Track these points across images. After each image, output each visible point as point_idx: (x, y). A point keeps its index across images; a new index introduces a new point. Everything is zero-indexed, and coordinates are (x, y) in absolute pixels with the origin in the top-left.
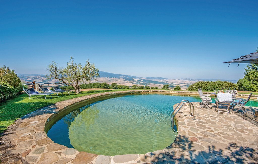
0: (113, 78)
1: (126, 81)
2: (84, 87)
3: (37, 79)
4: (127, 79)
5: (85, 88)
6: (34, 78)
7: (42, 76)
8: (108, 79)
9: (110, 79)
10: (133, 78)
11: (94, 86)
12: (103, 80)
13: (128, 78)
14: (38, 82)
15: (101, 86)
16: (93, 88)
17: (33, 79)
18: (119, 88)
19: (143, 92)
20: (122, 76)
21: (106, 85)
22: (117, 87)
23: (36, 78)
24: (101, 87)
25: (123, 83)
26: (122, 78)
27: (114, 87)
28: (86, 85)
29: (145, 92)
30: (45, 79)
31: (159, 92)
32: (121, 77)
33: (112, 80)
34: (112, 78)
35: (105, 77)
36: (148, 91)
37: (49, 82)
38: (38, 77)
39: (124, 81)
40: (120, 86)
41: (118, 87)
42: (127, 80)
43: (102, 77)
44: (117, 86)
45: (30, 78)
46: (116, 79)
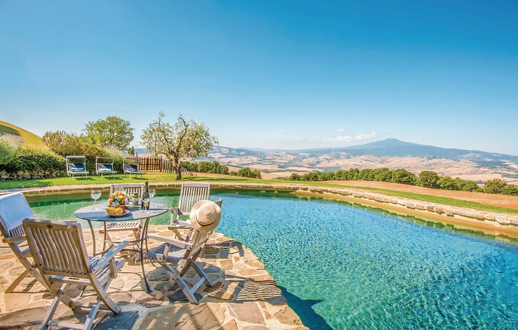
0: (440, 158)
1: (482, 169)
2: (353, 177)
3: (280, 158)
4: (486, 162)
5: (355, 178)
6: (275, 155)
7: (288, 153)
8: (424, 161)
9: (430, 162)
10: (507, 161)
11: (376, 176)
12: (410, 162)
13: (489, 160)
14: (281, 163)
15: (391, 178)
16: (373, 180)
17: (274, 157)
18: (441, 186)
19: (300, 191)
20: (469, 155)
21: (405, 176)
22: (435, 182)
23: (278, 156)
24: (392, 180)
25: (471, 173)
26: (467, 159)
27: (427, 180)
28: (358, 172)
29: (309, 191)
30: (292, 157)
31: (353, 196)
32: (466, 156)
33: (435, 164)
34: (435, 158)
35: (415, 156)
36: (319, 192)
37: (298, 162)
38: (281, 154)
39: (476, 169)
40: (448, 179)
41: (440, 184)
42: (483, 164)
43: (407, 156)
44: (438, 178)
45: (269, 155)
46: (447, 162)
